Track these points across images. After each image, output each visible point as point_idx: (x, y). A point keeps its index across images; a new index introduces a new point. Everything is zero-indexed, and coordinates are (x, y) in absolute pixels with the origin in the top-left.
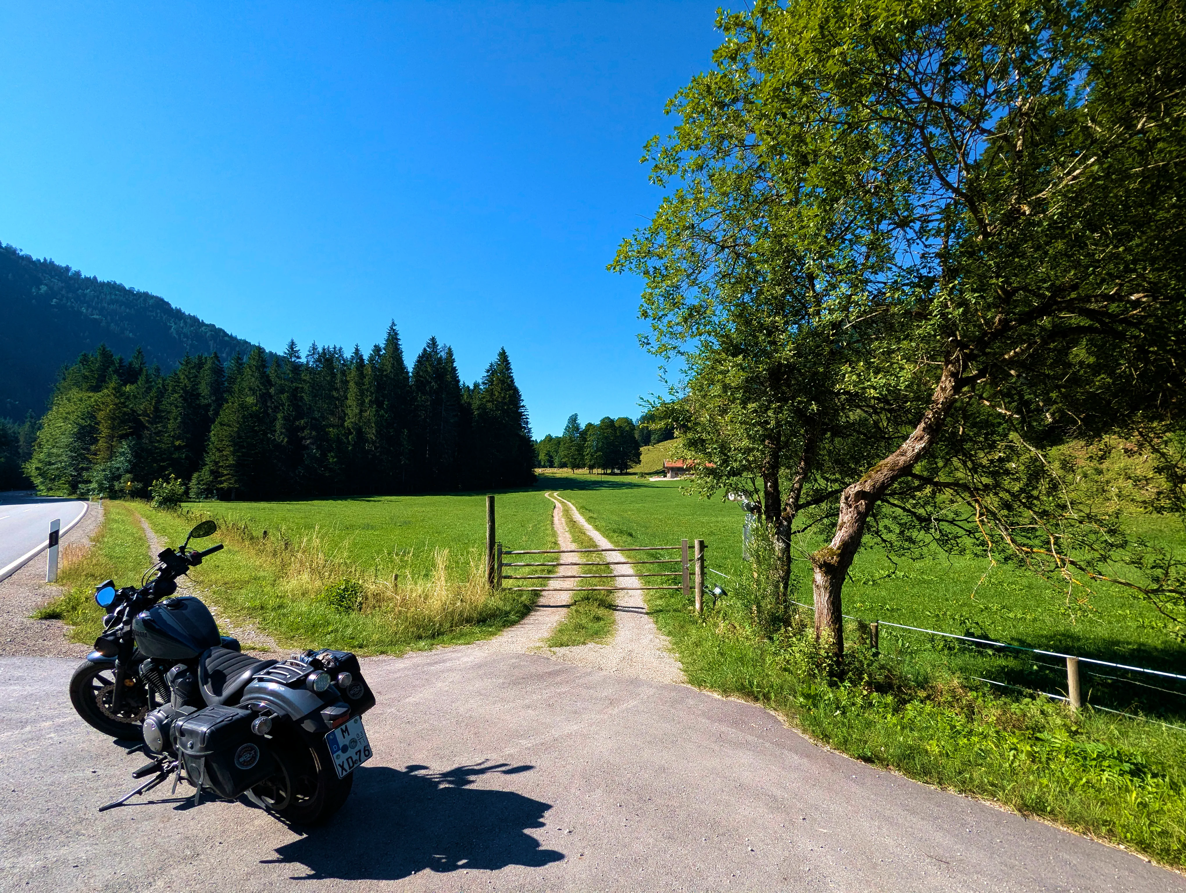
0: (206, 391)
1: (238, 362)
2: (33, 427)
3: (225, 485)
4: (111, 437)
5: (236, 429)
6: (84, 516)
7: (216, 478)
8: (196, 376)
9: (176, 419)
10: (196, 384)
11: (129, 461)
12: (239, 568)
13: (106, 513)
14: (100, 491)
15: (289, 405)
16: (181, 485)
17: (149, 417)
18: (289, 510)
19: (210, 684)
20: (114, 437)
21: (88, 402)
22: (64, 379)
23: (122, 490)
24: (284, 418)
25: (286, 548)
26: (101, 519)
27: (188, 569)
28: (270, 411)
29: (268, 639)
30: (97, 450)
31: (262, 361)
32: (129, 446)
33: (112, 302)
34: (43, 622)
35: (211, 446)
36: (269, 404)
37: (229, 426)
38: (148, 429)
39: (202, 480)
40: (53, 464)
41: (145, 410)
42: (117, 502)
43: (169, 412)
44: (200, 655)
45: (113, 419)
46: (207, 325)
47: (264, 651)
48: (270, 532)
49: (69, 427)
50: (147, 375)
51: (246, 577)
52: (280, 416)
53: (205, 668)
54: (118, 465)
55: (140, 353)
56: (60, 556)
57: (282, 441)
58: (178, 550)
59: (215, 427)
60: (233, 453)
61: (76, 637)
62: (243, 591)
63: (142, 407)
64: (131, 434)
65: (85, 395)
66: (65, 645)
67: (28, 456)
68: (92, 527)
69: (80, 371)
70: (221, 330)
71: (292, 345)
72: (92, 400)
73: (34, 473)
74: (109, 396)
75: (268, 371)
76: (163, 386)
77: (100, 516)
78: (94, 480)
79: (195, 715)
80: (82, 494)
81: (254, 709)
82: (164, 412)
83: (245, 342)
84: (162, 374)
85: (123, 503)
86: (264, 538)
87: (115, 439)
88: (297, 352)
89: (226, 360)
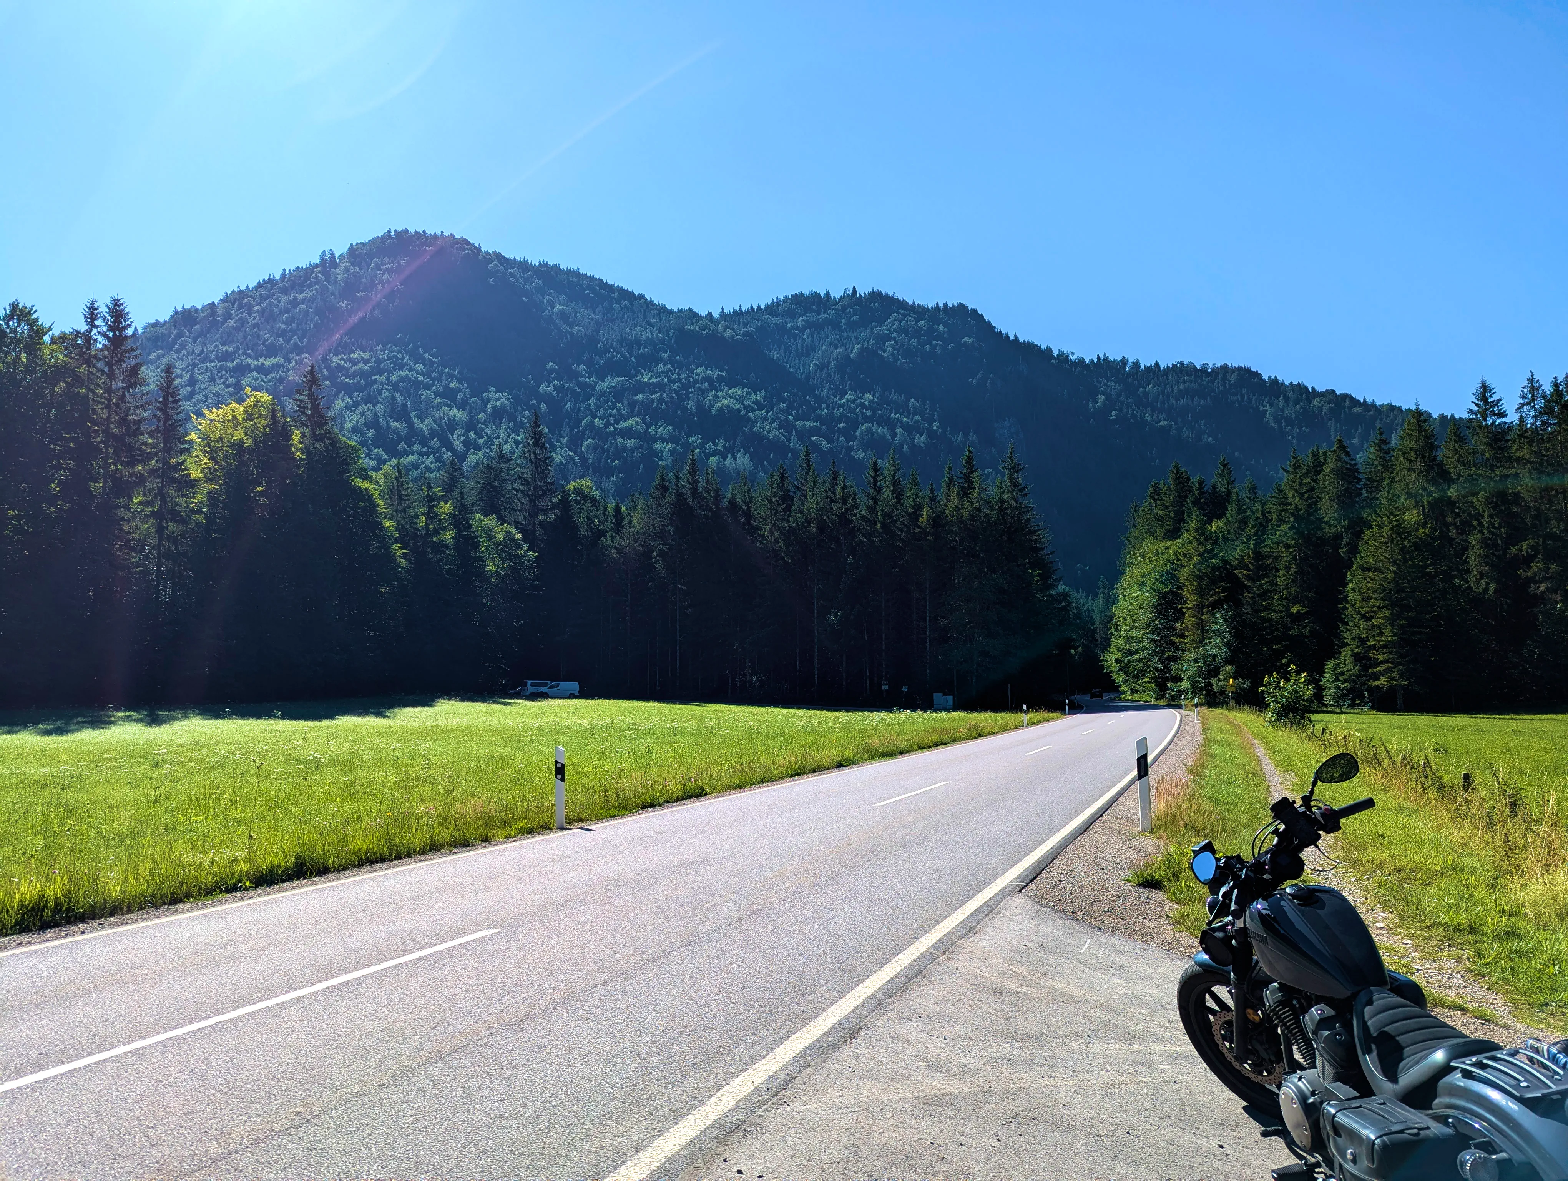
0: (1331, 512)
1: (1380, 449)
2: (1107, 601)
3: (1383, 681)
4: (1200, 607)
5: (1390, 576)
6: (1177, 732)
7: (1365, 668)
8: (1312, 489)
9: (1288, 568)
10: (1312, 503)
11: (1228, 645)
12: (1420, 844)
13: (1205, 730)
14: (1194, 694)
15: (1491, 516)
16: (1308, 682)
17: (1249, 570)
18: (1515, 733)
19: (1375, 1053)
20: (1203, 607)
21: (1166, 556)
22: (1135, 526)
23: (1222, 692)
24: (1485, 543)
25: (1514, 813)
26: (1200, 739)
27: (1319, 837)
28: (1453, 532)
29: (1491, 997)
30: (1183, 629)
31: (1427, 437)
32: (1225, 620)
33: (1182, 394)
34: (1142, 890)
35: (1350, 610)
36: (1449, 520)
37: (1377, 570)
38: (1247, 588)
39: (1342, 673)
40: (1135, 653)
41: (1241, 560)
42: (1218, 711)
43: (1276, 558)
44: (1354, 996)
45: (1199, 578)
46: (1322, 394)
47: (1487, 1020)
48: (1478, 777)
49: (1147, 597)
50: (1238, 500)
51: (1436, 863)
52: (1474, 540)
53: (1365, 1023)
54: (1214, 652)
55: (1225, 466)
56: (1153, 793)
57: (1486, 590)
58: (1299, 802)
59: (1353, 575)
60: (1391, 621)
61: (1180, 921)
62: (1433, 890)
63: (1236, 554)
64: (1226, 600)
65: (1161, 545)
66: (1171, 934)
67: (1106, 644)
68: (1187, 751)
69: (1152, 510)
70: (1345, 396)
71: (1484, 391)
72: (1171, 551)
73: (1115, 667)
74: (1190, 542)
75: (1440, 455)
76: (1263, 514)
77: (1197, 733)
78: (1184, 676)
79: (1355, 1104)
80: (1173, 698)
81: (1462, 1129)
82: (1269, 557)
83: (1392, 408)
84: (1260, 495)
85: (1226, 712)
86: (1466, 788)
87: (1205, 611)
88: (1496, 403)
89: (1360, 448)
